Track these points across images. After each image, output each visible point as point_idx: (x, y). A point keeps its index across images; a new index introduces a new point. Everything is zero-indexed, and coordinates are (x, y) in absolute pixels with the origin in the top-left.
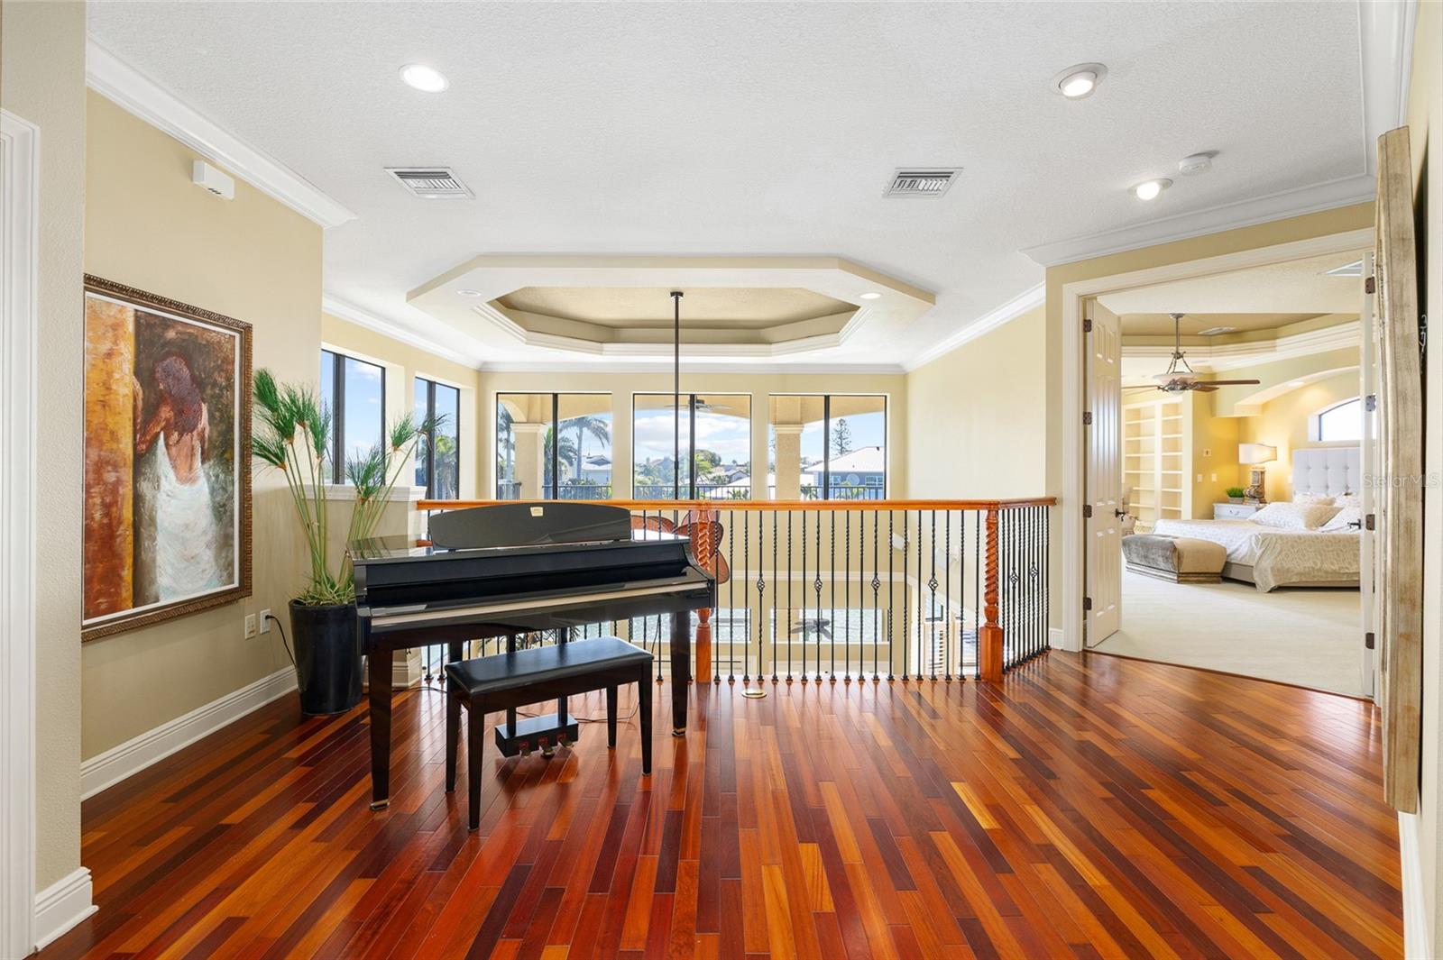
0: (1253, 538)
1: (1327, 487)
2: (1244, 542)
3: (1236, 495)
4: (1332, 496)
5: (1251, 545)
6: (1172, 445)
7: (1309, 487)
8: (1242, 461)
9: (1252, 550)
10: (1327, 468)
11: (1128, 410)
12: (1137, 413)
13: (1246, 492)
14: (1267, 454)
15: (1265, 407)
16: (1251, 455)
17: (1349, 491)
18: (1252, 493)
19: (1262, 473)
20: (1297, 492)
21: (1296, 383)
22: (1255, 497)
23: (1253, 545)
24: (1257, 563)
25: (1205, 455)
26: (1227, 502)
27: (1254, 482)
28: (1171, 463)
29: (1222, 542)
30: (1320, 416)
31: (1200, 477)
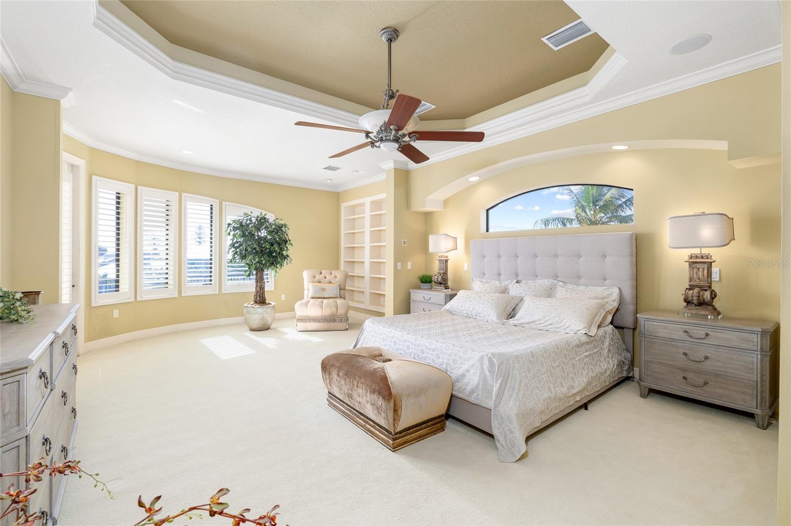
0: (486, 362)
1: (499, 274)
2: (472, 366)
3: (426, 281)
4: (504, 283)
5: (483, 370)
6: (377, 235)
7: (484, 274)
8: (431, 250)
9: (484, 379)
10: (499, 257)
11: (345, 207)
12: (353, 209)
13: (435, 279)
14: (450, 244)
15: (446, 202)
16: (439, 245)
17: (519, 279)
18: (439, 280)
19: (446, 261)
20: (474, 279)
21: (474, 179)
22: (441, 283)
23: (487, 373)
24: (496, 406)
25: (403, 245)
26: (419, 288)
27: (440, 269)
28: (377, 251)
29: (441, 361)
30: (488, 210)
31: (399, 264)
